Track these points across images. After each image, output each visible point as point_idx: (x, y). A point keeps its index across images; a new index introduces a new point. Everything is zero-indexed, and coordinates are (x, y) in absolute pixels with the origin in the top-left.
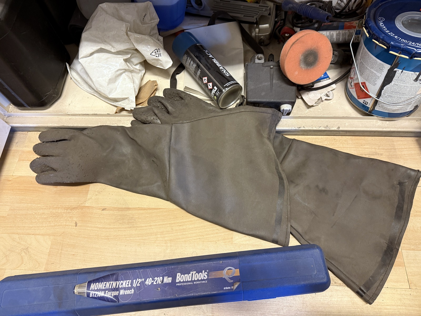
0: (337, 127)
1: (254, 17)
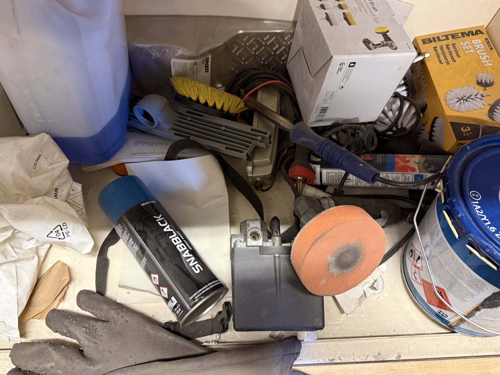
0: (395, 356)
1: (244, 152)
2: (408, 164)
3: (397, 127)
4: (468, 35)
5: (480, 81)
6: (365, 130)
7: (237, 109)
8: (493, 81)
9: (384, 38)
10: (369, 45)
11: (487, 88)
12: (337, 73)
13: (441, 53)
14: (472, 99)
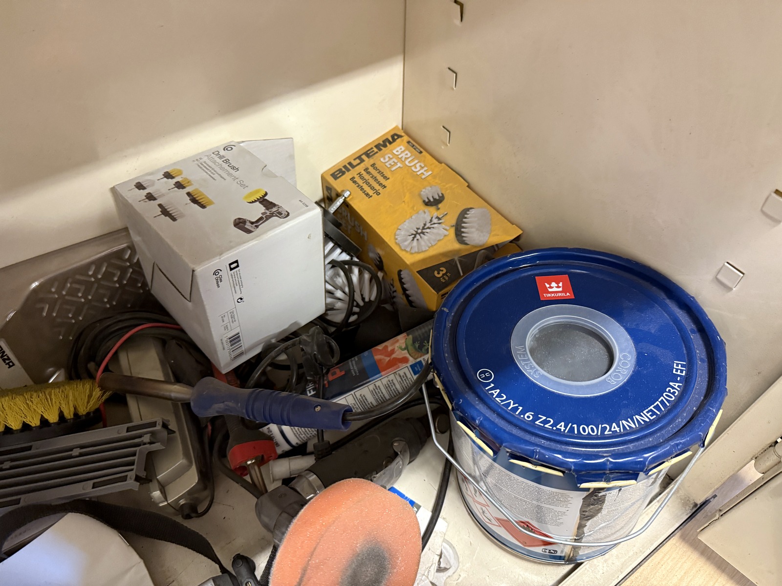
1: (128, 477)
2: (394, 356)
3: (358, 306)
4: (385, 146)
5: (427, 200)
6: (310, 341)
7: (92, 403)
8: (442, 194)
9: (265, 206)
10: (246, 226)
11: (440, 206)
12: (218, 286)
13: (363, 183)
14: (429, 228)
